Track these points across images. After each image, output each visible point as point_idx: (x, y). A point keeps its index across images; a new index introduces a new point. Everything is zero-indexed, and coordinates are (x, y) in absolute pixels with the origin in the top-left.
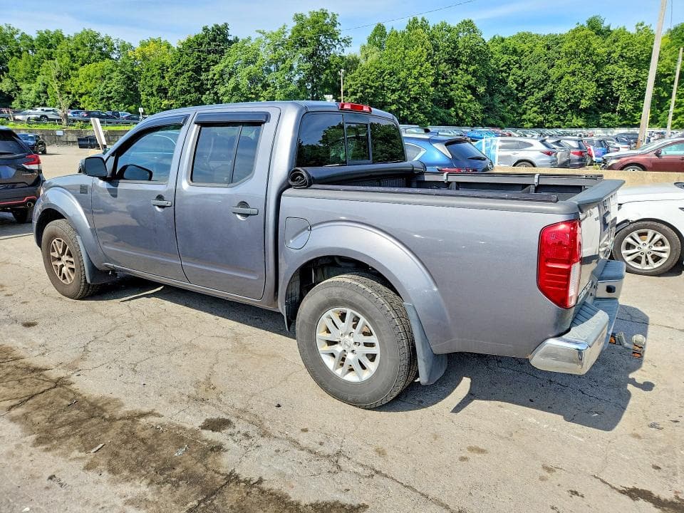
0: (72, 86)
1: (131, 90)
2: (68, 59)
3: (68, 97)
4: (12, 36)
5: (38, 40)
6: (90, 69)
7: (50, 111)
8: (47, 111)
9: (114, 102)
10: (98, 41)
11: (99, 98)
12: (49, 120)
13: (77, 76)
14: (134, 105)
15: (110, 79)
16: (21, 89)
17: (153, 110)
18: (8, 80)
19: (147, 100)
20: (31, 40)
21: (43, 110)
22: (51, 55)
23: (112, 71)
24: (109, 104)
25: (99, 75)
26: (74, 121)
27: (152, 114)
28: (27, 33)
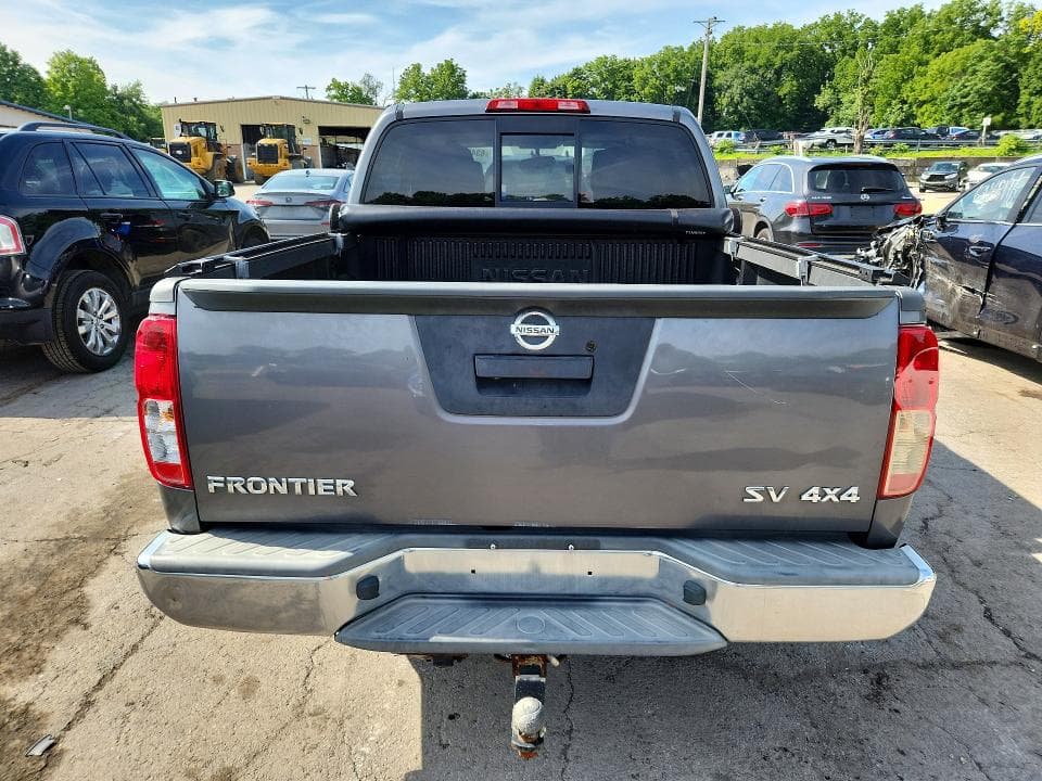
0: (913, 90)
1: (1005, 87)
2: (917, 49)
3: (902, 108)
4: (852, 25)
5: (884, 26)
6: (946, 60)
7: (842, 132)
8: (838, 132)
9: (969, 112)
10: (974, 13)
11: (947, 106)
12: (837, 145)
13: (924, 74)
14: (1002, 114)
15: (974, 72)
16: (841, 103)
17: (1033, 122)
18: (830, 91)
19: (1029, 104)
20: (876, 27)
21: (832, 131)
22: (897, 47)
23: (982, 59)
24: (961, 115)
25: (958, 68)
26: (873, 145)
27: (1031, 127)
28: (873, 19)
